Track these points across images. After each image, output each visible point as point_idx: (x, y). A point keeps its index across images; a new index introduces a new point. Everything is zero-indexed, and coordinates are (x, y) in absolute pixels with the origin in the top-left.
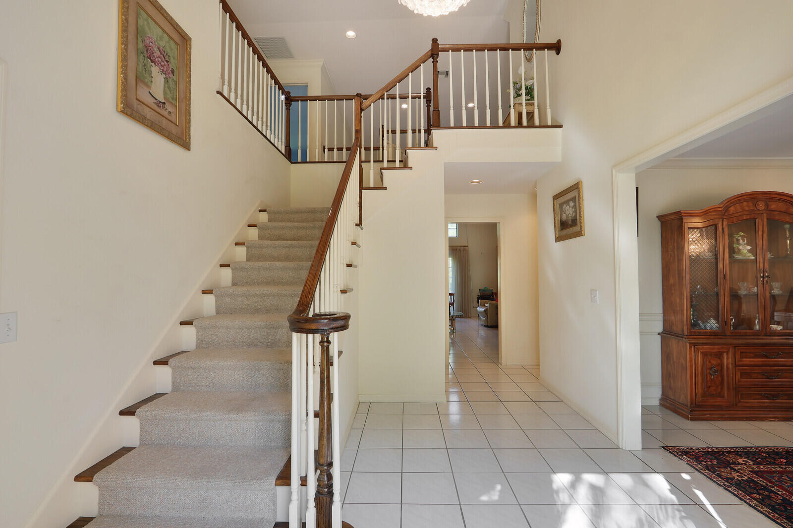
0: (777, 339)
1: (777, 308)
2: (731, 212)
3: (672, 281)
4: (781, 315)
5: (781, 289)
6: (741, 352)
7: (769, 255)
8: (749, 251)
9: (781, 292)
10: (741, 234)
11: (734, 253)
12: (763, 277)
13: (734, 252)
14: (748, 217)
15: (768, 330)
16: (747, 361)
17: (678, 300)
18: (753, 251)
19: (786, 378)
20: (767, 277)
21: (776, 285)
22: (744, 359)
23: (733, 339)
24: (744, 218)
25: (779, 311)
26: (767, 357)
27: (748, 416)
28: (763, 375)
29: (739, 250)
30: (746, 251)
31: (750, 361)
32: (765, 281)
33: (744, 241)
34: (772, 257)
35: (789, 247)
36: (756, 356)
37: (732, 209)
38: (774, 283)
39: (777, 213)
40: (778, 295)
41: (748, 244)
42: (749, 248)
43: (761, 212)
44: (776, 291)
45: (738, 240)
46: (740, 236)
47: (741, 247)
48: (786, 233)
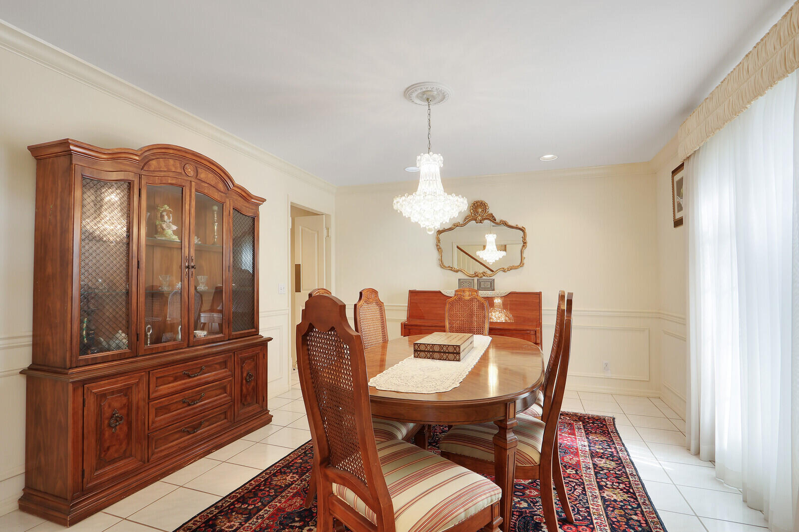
0: (201, 350)
1: (203, 309)
2: (152, 168)
3: (49, 270)
4: (206, 315)
5: (207, 285)
6: (157, 378)
7: (195, 240)
8: (175, 232)
9: (207, 288)
10: (167, 207)
11: (156, 234)
12: (188, 267)
13: (156, 232)
14: (174, 182)
15: (191, 338)
16: (164, 389)
17: (58, 305)
18: (179, 233)
19: (209, 398)
20: (193, 267)
21: (202, 279)
22: (161, 387)
23: (150, 359)
24: (170, 182)
25: (204, 312)
26: (189, 376)
27: (161, 471)
28: (184, 402)
29: (163, 229)
30: (172, 232)
31: (169, 388)
32: (190, 273)
33: (169, 218)
34: (200, 242)
35: (216, 234)
36: (176, 379)
37: (154, 163)
38: (200, 277)
39: (206, 185)
40: (204, 292)
41: (174, 223)
42: (174, 228)
43: (189, 179)
44: (202, 287)
45: (162, 216)
46: (165, 210)
47: (164, 226)
48: (214, 216)
